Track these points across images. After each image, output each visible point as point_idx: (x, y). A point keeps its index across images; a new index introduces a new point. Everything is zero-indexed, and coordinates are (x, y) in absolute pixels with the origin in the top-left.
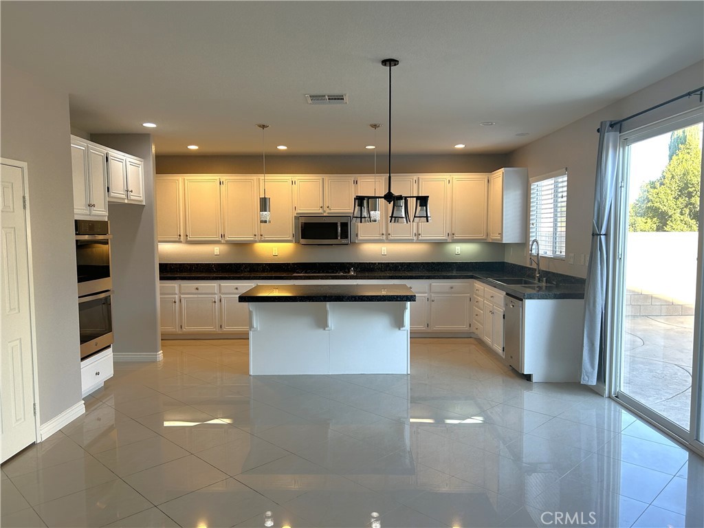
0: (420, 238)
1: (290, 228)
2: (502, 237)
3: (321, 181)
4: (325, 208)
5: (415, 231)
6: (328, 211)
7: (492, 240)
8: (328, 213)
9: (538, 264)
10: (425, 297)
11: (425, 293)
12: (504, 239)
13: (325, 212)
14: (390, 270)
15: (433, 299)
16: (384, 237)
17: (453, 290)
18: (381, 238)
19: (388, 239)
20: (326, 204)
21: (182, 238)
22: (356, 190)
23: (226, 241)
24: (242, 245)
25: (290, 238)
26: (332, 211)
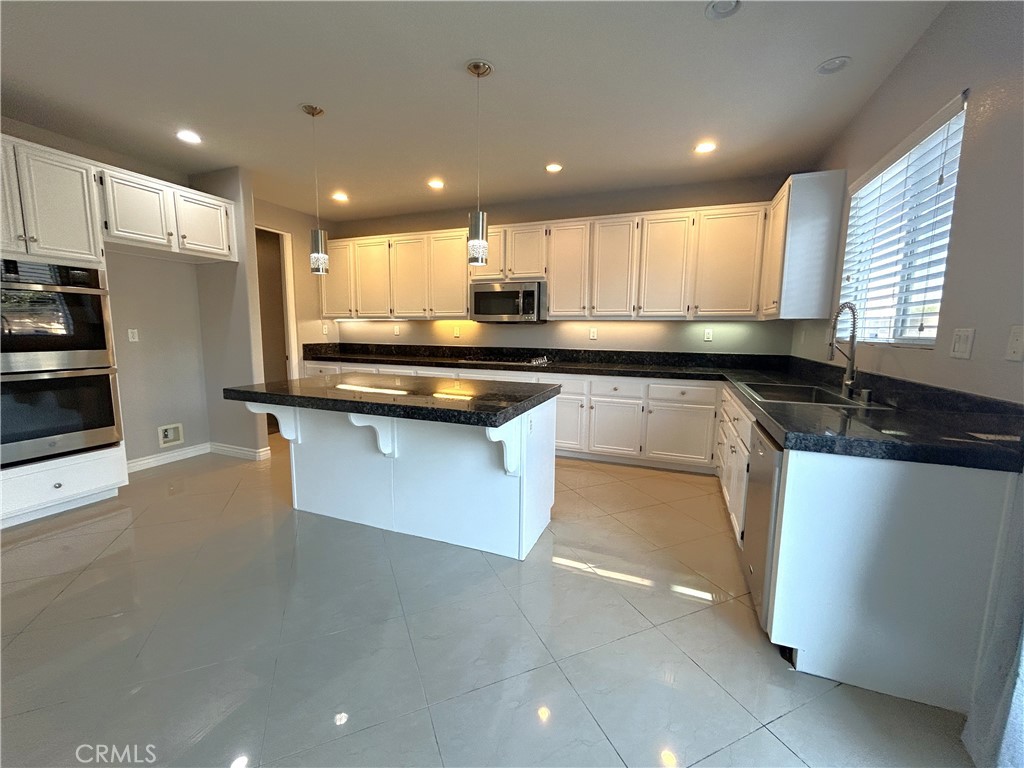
0: (642, 313)
1: (463, 300)
2: (779, 309)
3: (502, 234)
4: (508, 273)
5: (634, 303)
6: (511, 276)
7: (766, 316)
8: (511, 279)
9: (851, 359)
10: (638, 405)
11: (640, 398)
12: (782, 311)
13: (507, 277)
14: (601, 361)
15: (651, 408)
16: (587, 313)
17: (685, 398)
18: (582, 313)
19: (591, 315)
20: (508, 267)
21: (354, 314)
22: (548, 243)
23: (397, 317)
24: (421, 323)
25: (464, 314)
26: (516, 276)
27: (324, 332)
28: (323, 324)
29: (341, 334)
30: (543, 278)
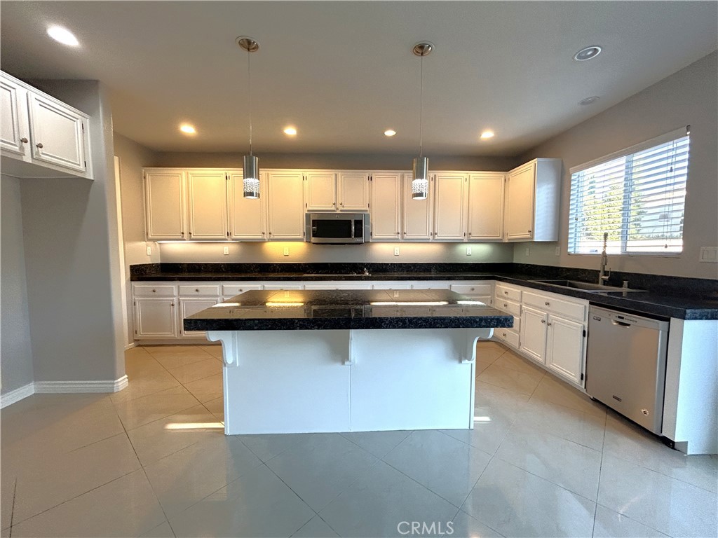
0: (436, 237)
1: (300, 226)
2: (533, 236)
3: (334, 177)
4: (338, 205)
5: (431, 231)
6: (341, 208)
8: (341, 211)
12: (535, 237)
13: (337, 209)
14: (403, 270)
16: (400, 237)
17: (474, 292)
18: (397, 237)
19: (403, 238)
20: (339, 201)
21: (186, 236)
22: (371, 187)
23: (233, 240)
24: (252, 245)
25: (301, 237)
26: (345, 209)
27: (148, 253)
28: (147, 246)
29: (162, 254)
30: (366, 211)
